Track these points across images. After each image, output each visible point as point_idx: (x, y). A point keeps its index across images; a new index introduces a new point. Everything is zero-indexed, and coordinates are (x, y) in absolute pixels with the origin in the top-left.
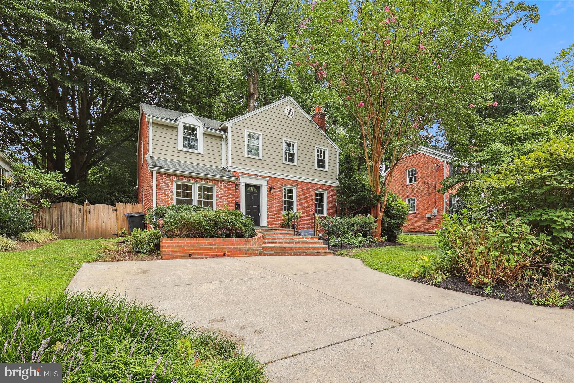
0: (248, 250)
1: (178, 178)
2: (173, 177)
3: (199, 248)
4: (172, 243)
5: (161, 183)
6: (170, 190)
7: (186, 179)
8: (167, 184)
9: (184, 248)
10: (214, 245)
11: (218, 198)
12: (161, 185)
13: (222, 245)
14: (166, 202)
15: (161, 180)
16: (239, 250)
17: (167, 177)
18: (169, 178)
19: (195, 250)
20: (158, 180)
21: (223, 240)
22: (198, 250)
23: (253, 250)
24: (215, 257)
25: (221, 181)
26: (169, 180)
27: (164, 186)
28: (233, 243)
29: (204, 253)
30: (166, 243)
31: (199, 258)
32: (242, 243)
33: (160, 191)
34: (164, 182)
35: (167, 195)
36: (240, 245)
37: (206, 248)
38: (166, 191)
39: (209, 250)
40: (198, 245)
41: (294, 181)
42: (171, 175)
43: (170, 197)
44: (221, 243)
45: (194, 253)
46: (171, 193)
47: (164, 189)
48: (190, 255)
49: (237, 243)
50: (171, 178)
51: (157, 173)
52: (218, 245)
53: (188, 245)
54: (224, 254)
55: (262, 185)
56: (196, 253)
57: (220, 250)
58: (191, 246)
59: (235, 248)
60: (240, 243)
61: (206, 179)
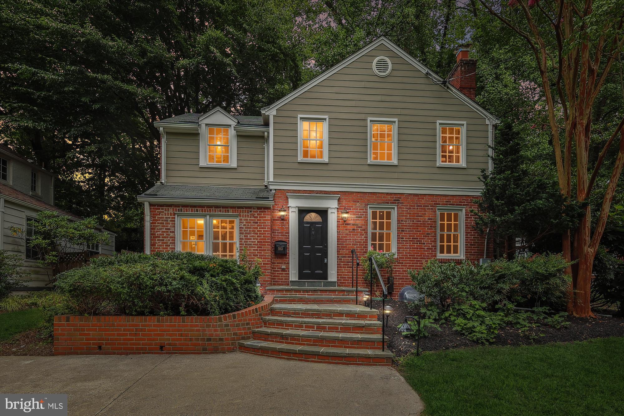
0: (209, 340)
1: (181, 209)
2: (173, 209)
3: (114, 335)
4: (68, 325)
5: (158, 220)
6: (169, 229)
7: (192, 210)
8: (165, 221)
9: (89, 334)
10: (141, 330)
11: (243, 236)
12: (158, 223)
13: (157, 330)
14: (164, 248)
15: (157, 215)
16: (191, 340)
17: (166, 210)
18: (168, 211)
19: (107, 340)
20: (153, 216)
21: (158, 321)
22: (112, 339)
23: (221, 340)
24: (144, 353)
25: (246, 208)
26: (168, 213)
27: (161, 223)
28: (179, 326)
29: (123, 344)
30: (59, 325)
31: (114, 354)
32: (197, 326)
33: (157, 232)
34: (162, 218)
35: (165, 237)
36: (193, 330)
37: (126, 335)
38: (164, 232)
39: (132, 340)
40: (113, 330)
41: (391, 194)
42: (170, 205)
43: (169, 240)
44: (155, 326)
45: (106, 344)
46: (172, 235)
47: (161, 229)
48: (100, 348)
49: (187, 326)
50: (171, 211)
51: (151, 205)
52: (149, 330)
53: (95, 330)
54: (162, 348)
55: (328, 208)
56: (109, 344)
57: (154, 340)
58: (100, 330)
59: (181, 335)
60: (191, 326)
61: (223, 207)
